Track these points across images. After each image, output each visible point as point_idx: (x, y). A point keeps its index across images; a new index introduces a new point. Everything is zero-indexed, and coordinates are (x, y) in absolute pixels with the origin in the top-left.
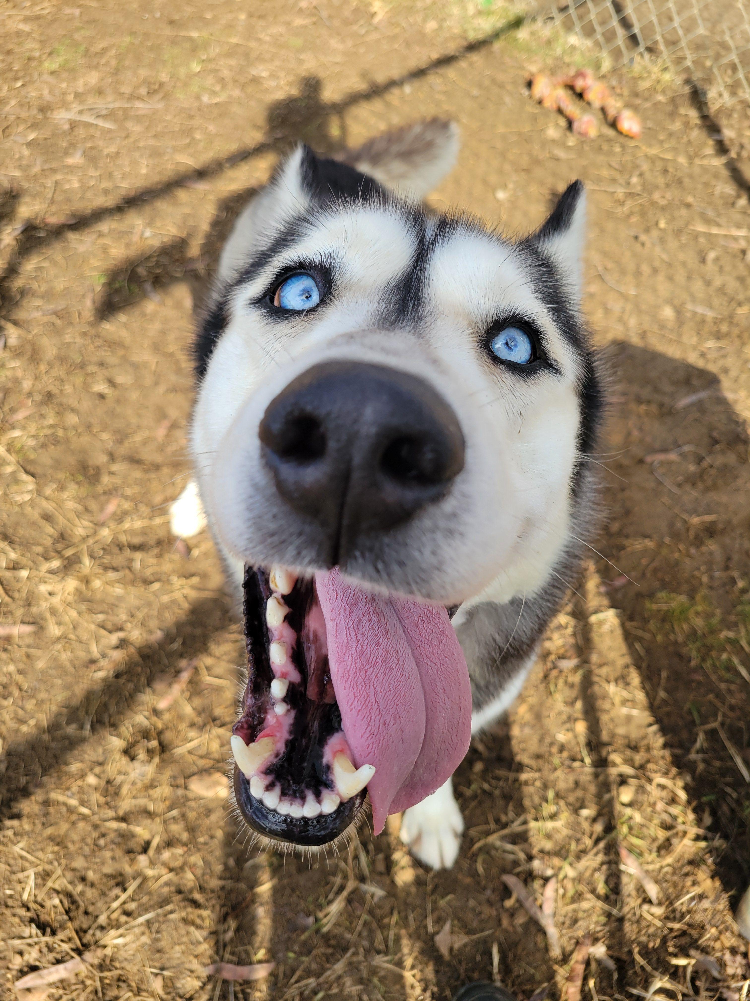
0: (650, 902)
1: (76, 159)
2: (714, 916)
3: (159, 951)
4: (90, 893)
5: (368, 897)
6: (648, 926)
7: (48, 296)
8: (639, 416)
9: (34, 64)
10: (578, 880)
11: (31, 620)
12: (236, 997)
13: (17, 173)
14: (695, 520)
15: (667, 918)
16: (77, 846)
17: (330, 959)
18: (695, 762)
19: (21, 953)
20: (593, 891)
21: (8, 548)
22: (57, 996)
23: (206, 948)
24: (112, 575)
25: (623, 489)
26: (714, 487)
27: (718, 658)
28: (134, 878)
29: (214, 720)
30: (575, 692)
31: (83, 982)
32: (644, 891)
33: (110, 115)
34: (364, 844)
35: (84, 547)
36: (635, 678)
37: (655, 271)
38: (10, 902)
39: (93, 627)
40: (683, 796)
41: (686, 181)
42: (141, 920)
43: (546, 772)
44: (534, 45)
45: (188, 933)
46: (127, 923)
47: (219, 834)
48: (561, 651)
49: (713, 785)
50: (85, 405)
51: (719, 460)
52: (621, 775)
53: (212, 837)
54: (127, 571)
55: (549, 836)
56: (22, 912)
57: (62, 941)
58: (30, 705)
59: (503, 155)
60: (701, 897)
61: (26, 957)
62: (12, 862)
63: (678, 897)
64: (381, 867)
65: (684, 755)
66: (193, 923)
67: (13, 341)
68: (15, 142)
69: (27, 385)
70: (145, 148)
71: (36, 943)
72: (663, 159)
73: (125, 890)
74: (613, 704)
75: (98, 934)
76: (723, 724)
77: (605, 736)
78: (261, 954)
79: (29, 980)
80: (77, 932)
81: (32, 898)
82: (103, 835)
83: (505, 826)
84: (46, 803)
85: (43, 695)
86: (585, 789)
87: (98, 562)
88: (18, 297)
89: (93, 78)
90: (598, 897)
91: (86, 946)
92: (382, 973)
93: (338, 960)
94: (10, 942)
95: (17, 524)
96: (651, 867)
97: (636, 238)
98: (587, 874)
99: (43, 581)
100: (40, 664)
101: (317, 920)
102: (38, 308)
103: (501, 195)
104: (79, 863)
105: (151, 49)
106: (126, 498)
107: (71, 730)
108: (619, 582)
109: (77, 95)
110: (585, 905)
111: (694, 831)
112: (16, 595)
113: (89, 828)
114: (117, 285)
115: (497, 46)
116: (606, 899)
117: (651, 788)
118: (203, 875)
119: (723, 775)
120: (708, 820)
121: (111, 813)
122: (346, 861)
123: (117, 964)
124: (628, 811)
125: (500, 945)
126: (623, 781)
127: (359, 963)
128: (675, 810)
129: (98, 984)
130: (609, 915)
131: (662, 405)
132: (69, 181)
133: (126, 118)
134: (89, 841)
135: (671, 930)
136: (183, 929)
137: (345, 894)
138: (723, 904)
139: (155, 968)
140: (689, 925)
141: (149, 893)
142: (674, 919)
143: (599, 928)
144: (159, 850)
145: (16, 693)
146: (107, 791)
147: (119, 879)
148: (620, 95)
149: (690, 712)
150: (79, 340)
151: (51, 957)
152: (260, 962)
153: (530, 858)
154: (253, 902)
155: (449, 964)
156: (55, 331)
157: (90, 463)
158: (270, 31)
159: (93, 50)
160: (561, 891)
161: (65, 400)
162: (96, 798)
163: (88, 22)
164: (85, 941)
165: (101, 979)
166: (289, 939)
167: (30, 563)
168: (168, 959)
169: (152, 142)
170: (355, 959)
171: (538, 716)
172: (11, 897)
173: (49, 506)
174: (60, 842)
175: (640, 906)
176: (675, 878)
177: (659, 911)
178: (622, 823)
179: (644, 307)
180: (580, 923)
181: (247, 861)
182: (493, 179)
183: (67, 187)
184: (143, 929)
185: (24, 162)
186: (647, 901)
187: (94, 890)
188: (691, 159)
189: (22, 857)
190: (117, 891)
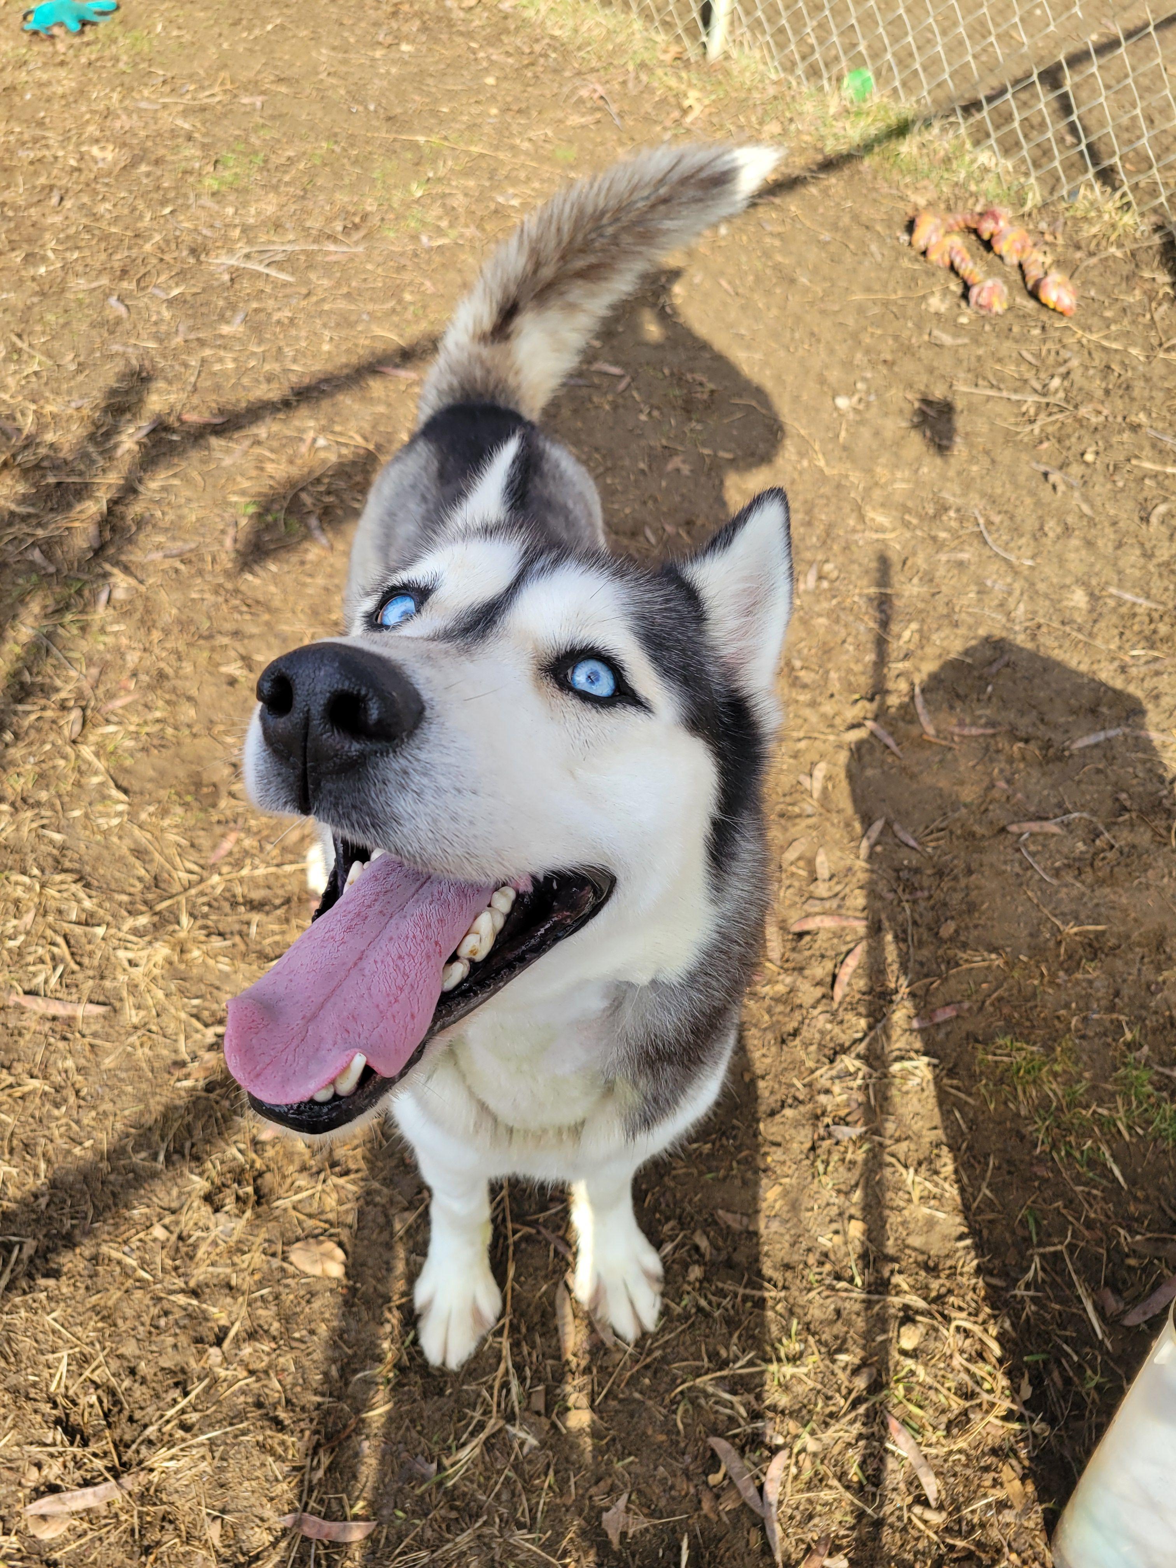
0: (926, 1504)
1: (233, 328)
2: (1018, 1534)
3: (222, 1486)
4: (140, 1392)
5: (516, 1445)
6: (917, 1539)
7: (174, 530)
8: (1011, 760)
9: (191, 179)
10: (820, 1457)
11: (102, 998)
12: (318, 1563)
13: (152, 345)
14: (1072, 929)
15: (948, 1530)
16: (129, 1324)
17: (453, 1526)
18: (1022, 1300)
19: (39, 1466)
20: (841, 1477)
21: (82, 895)
22: (79, 1530)
23: (285, 1489)
24: (217, 943)
25: (969, 872)
26: (1110, 880)
27: (1079, 1146)
28: (200, 1379)
29: (334, 1164)
30: (854, 1176)
31: (116, 1516)
32: (919, 1486)
33: (287, 263)
34: (519, 1368)
35: (182, 899)
36: (947, 1164)
37: (1067, 530)
38: (32, 1393)
39: (183, 1015)
40: (996, 1349)
41: (1138, 385)
42: (202, 1438)
43: (794, 1292)
44: (923, 164)
45: (263, 1465)
46: (184, 1440)
47: (323, 1329)
48: (842, 1113)
49: (1045, 1338)
50: (209, 693)
51: (1125, 838)
52: (906, 1308)
53: (312, 1332)
54: (237, 939)
55: (785, 1388)
56: (46, 1408)
57: (95, 1455)
58: (88, 1119)
59: (855, 337)
60: (1002, 1505)
61: (45, 1471)
62: (41, 1336)
63: (969, 1501)
64: (539, 1403)
65: (1006, 1289)
66: (272, 1452)
67: (120, 594)
68: (153, 297)
69: (132, 658)
70: (331, 312)
71: (61, 1454)
72: (1105, 349)
73: (186, 1394)
74: (910, 1201)
75: (144, 1450)
76: (1071, 1248)
77: (890, 1248)
78: (359, 1507)
79: (46, 1505)
80: (116, 1446)
81: (62, 1390)
82: (166, 1313)
83: (724, 1364)
84: (95, 1259)
85: (107, 1106)
86: (849, 1323)
87: (200, 922)
88: (134, 529)
89: (269, 206)
90: (848, 1488)
91: (126, 1466)
92: (522, 1557)
93: (463, 1530)
94: (27, 1448)
95: (98, 858)
96: (933, 1451)
97: (1046, 475)
98: (836, 1450)
99: (124, 945)
100: (108, 1062)
101: (441, 1468)
102: (159, 547)
103: (842, 402)
104: (130, 1348)
105: (356, 162)
106: (248, 831)
107: (139, 1158)
108: (942, 1015)
109: (246, 229)
110: (826, 1495)
111: (1005, 1405)
112: (86, 961)
113: (147, 1301)
114: (270, 518)
115: (868, 163)
116: (859, 1490)
117: (948, 1333)
118: (294, 1385)
119: (1062, 1326)
120: (1027, 1392)
121: (180, 1283)
122: (490, 1389)
123: (164, 1497)
124: (910, 1363)
125: (693, 1538)
126: (908, 1316)
127: (493, 1537)
128: (981, 1369)
129: (136, 1520)
130: (860, 1515)
131: (1047, 745)
132: (221, 360)
133: (310, 267)
134: (146, 1319)
135: (952, 1548)
136: (257, 1458)
137: (482, 1436)
138: (1034, 1520)
139: (213, 1508)
140: (979, 1544)
141: (219, 1402)
142: (959, 1534)
143: (842, 1532)
144: (237, 1342)
145: (72, 1099)
146: (177, 1250)
147: (181, 1377)
148: (1052, 245)
149: (1024, 1223)
150: (210, 597)
151: (77, 1475)
152: (356, 1518)
153: (755, 1416)
154: (357, 1431)
155: (618, 1556)
156: (178, 581)
157: (205, 778)
158: (532, 134)
159: (275, 160)
160: (794, 1470)
161: (179, 683)
162: (161, 1258)
163: (273, 118)
164: (125, 1459)
165: (141, 1515)
166: (400, 1490)
167: (109, 918)
168: (233, 1498)
169: (342, 304)
170: (486, 1531)
171: (794, 1207)
172: (34, 1385)
173: (143, 837)
174: (107, 1316)
175: (910, 1507)
176: (969, 1472)
177: (936, 1518)
178: (898, 1381)
179: (1041, 587)
180: (816, 1520)
181: (355, 1371)
182: (834, 375)
183: (217, 367)
184: (203, 1451)
185: (163, 328)
186: (922, 1501)
187: (144, 1389)
188: (1151, 348)
189: (54, 1332)
190: (176, 1393)
